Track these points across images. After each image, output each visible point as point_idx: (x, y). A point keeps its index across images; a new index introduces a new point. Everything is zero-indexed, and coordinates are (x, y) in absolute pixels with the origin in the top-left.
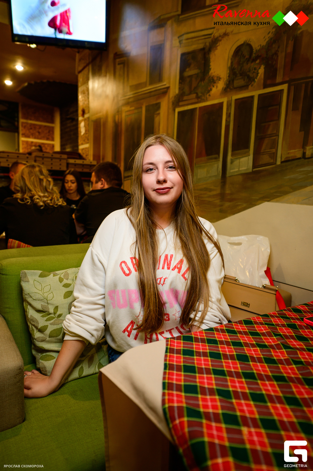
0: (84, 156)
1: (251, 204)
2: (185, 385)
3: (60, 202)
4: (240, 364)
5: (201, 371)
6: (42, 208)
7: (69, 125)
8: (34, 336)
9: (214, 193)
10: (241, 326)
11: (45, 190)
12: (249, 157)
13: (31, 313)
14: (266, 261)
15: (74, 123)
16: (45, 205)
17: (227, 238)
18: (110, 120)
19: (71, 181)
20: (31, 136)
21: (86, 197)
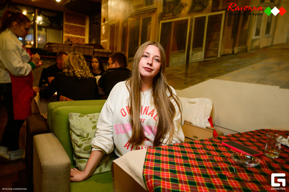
0: (104, 47)
1: (202, 79)
2: (154, 167)
3: (90, 75)
4: (183, 160)
5: (163, 162)
6: (80, 78)
7: (94, 27)
8: (75, 149)
9: (181, 72)
10: (187, 145)
11: (82, 68)
12: (202, 52)
13: (74, 137)
14: (209, 113)
15: (98, 26)
16: (81, 77)
17: (187, 99)
18: (121, 25)
19: (95, 61)
20: (71, 33)
21: (105, 73)
